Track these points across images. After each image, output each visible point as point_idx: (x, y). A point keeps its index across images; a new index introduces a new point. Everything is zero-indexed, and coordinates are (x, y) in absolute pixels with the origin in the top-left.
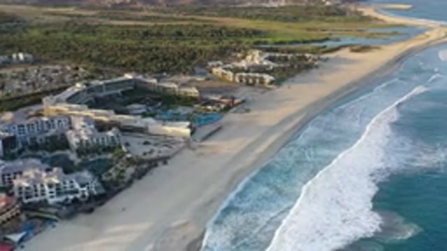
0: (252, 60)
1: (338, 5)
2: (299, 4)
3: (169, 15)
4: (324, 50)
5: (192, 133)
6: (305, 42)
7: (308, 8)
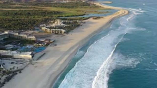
0: (57, 23)
1: (87, 2)
2: (73, 2)
4: (83, 19)
5: (32, 57)
6: (77, 16)
7: (77, 3)
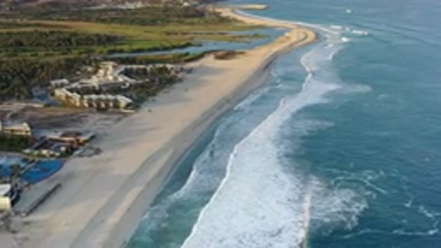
0: (105, 75)
1: (195, 6)
2: (156, 6)
3: (11, 20)
4: (187, 58)
5: (13, 203)
6: (166, 49)
